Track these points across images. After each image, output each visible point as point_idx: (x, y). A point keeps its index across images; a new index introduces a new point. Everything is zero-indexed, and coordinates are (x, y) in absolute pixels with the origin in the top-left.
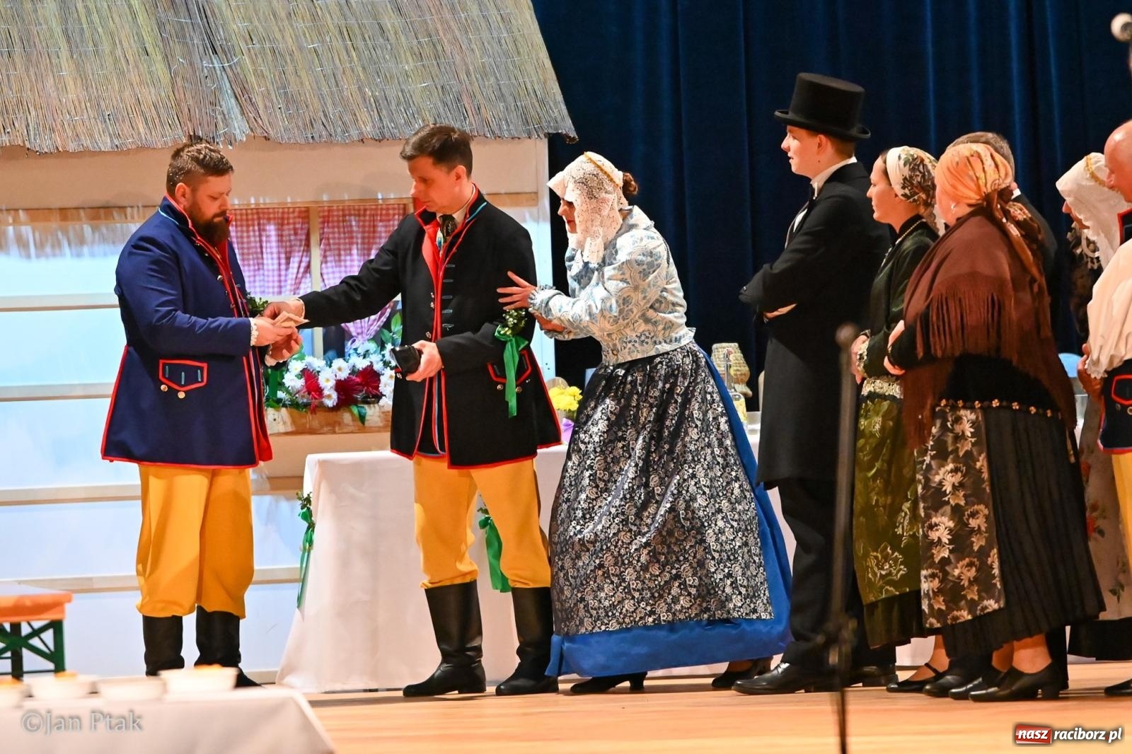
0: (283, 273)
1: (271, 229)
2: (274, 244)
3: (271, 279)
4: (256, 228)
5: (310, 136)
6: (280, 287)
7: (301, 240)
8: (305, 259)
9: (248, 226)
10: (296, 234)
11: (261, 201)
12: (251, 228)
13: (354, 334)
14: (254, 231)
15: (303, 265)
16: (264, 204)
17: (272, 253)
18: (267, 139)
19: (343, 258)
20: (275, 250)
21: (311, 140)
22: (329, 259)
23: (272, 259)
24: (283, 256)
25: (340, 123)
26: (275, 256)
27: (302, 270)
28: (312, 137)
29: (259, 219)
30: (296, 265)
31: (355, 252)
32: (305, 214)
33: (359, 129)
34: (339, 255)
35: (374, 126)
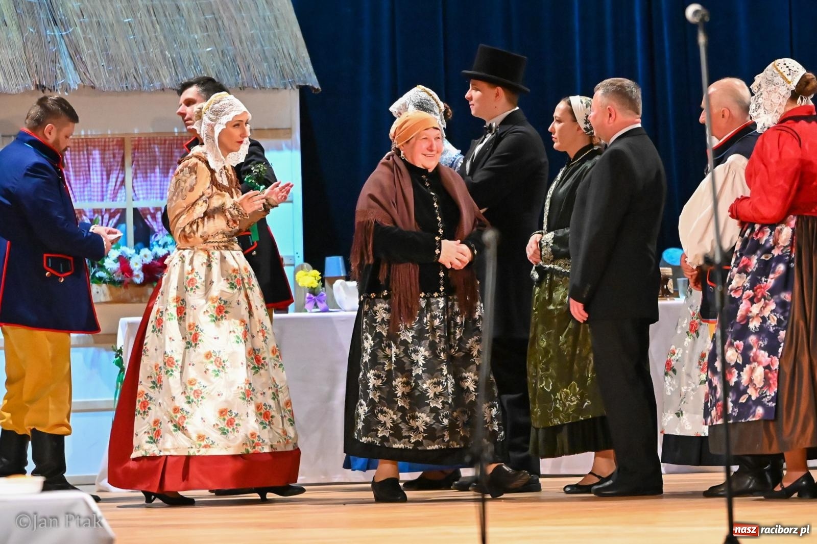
0: (105, 185)
1: (96, 154)
2: (98, 164)
3: (96, 190)
4: (85, 152)
5: (125, 86)
6: (103, 196)
7: (118, 162)
8: (121, 176)
9: (79, 151)
10: (114, 157)
11: (89, 133)
12: (81, 153)
13: (156, 230)
14: (84, 155)
15: (120, 180)
16: (91, 135)
17: (96, 171)
18: (93, 87)
19: (149, 175)
20: (99, 169)
21: (125, 89)
22: (138, 175)
23: (97, 175)
24: (105, 173)
25: (147, 77)
26: (99, 173)
27: (118, 183)
28: (127, 87)
29: (87, 146)
30: (114, 180)
31: (157, 170)
32: (121, 143)
33: (161, 81)
34: (146, 173)
35: (172, 79)
